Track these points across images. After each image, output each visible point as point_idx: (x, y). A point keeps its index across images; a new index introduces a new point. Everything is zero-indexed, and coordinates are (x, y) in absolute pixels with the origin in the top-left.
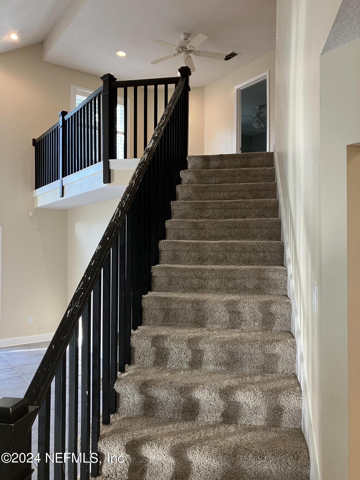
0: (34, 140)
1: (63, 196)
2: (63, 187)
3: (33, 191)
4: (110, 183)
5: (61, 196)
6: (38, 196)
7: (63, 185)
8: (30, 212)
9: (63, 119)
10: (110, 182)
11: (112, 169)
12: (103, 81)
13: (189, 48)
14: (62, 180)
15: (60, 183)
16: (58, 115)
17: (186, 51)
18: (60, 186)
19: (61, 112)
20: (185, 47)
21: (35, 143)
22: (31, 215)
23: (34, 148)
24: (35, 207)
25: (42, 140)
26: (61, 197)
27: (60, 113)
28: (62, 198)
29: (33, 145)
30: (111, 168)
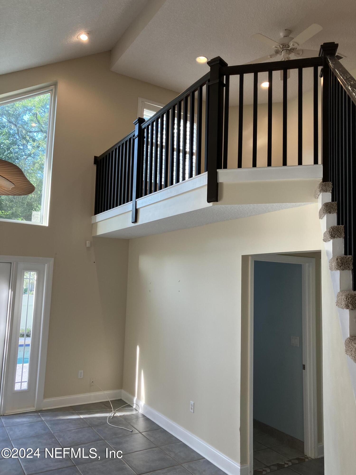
0: (96, 158)
1: (136, 221)
2: (137, 211)
3: (92, 217)
4: (217, 202)
5: (134, 221)
6: (98, 223)
7: (138, 207)
8: (87, 242)
9: (140, 127)
10: (216, 200)
11: (221, 183)
12: (210, 67)
13: (292, 46)
14: (136, 201)
15: (133, 205)
16: (134, 122)
17: (287, 50)
18: (133, 208)
19: (138, 118)
20: (286, 45)
21: (97, 161)
22: (88, 245)
23: (95, 167)
24: (93, 236)
25: (106, 156)
26: (132, 223)
27: (137, 120)
28: (134, 225)
29: (95, 163)
30: (219, 181)
